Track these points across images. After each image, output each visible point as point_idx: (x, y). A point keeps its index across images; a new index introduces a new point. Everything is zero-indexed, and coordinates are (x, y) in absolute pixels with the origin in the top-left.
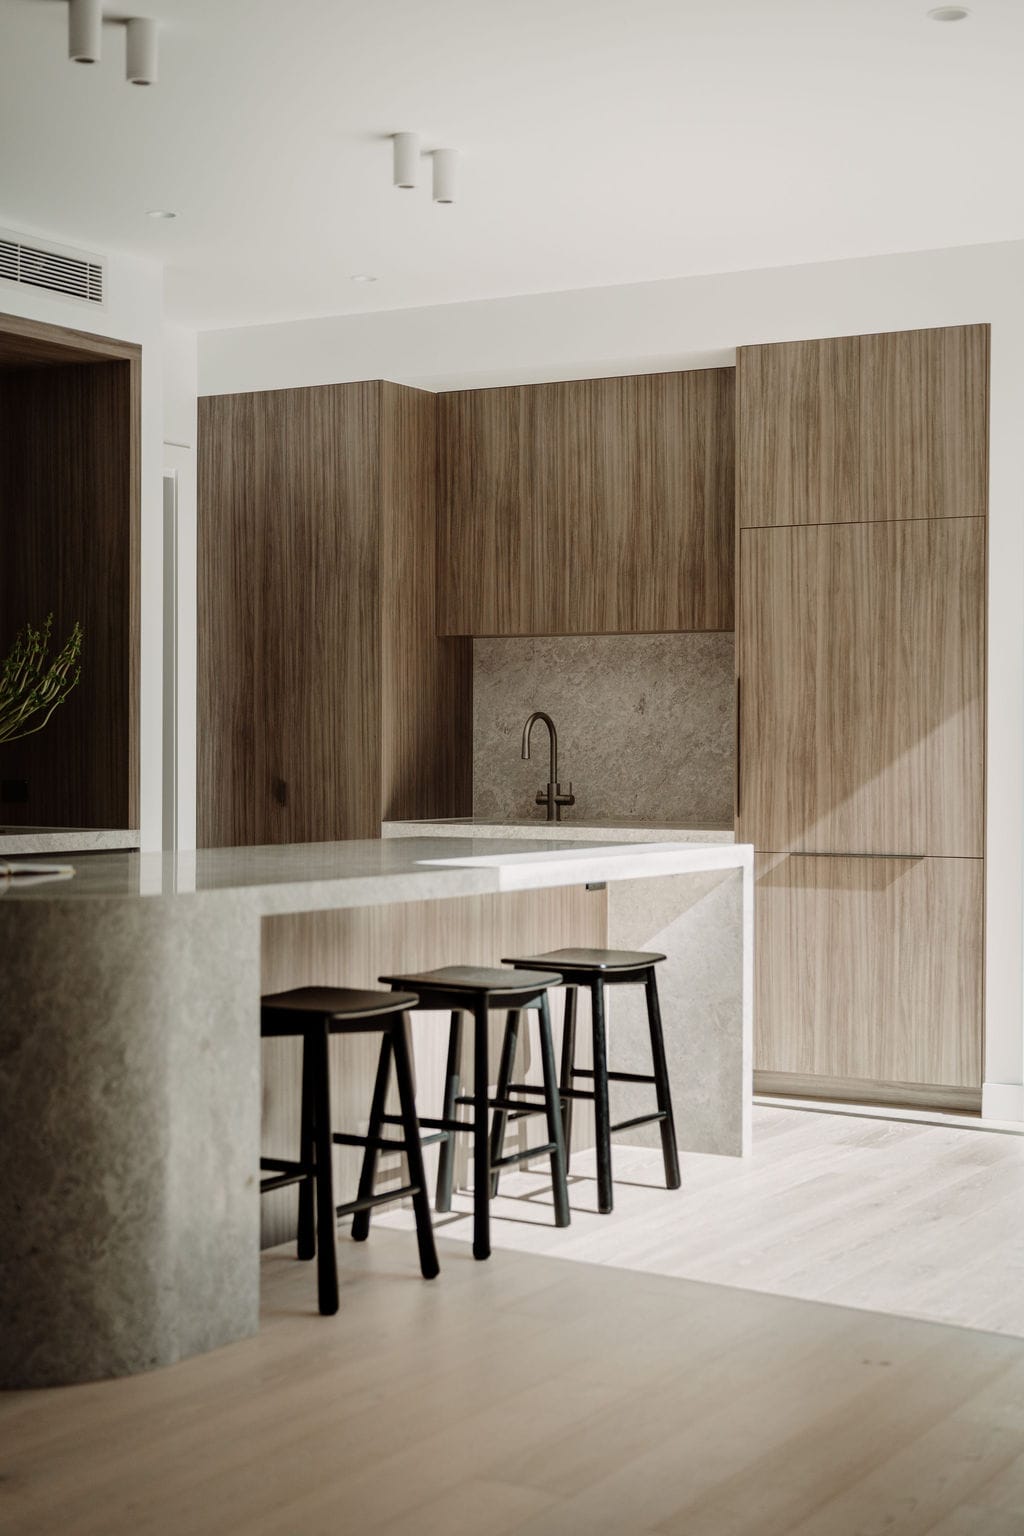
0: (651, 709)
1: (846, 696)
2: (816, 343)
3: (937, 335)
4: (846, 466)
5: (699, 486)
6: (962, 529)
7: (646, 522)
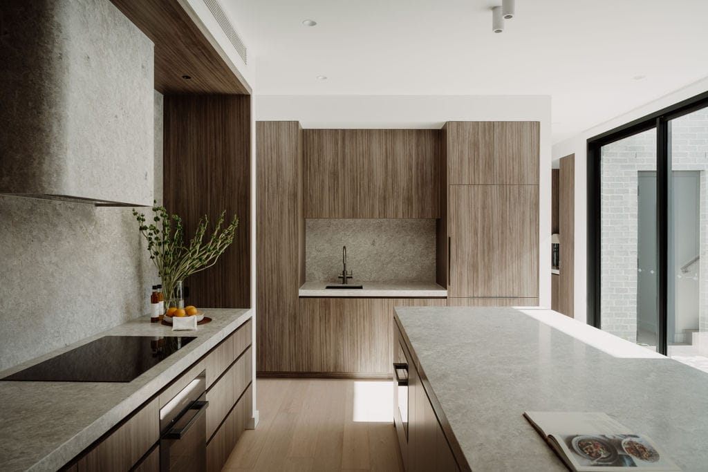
0: (377, 244)
1: (489, 244)
2: (477, 123)
3: (522, 123)
4: (489, 165)
5: (410, 169)
6: (530, 189)
7: (390, 181)
